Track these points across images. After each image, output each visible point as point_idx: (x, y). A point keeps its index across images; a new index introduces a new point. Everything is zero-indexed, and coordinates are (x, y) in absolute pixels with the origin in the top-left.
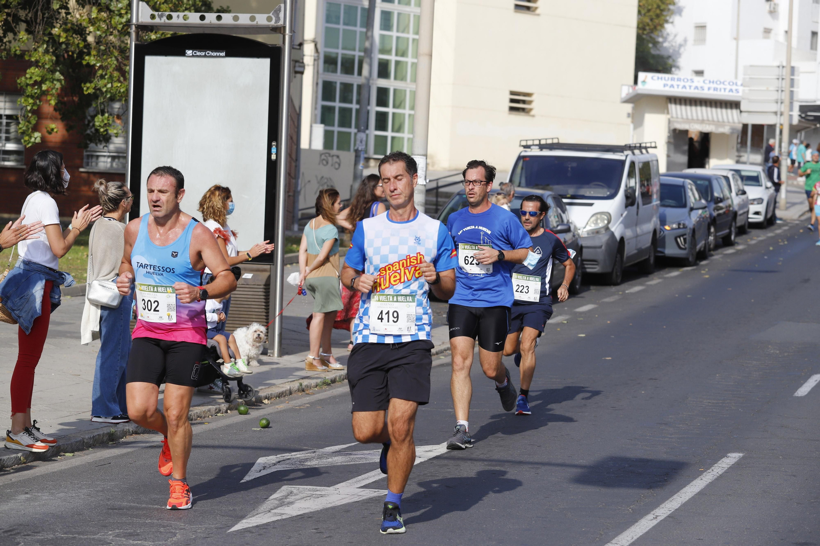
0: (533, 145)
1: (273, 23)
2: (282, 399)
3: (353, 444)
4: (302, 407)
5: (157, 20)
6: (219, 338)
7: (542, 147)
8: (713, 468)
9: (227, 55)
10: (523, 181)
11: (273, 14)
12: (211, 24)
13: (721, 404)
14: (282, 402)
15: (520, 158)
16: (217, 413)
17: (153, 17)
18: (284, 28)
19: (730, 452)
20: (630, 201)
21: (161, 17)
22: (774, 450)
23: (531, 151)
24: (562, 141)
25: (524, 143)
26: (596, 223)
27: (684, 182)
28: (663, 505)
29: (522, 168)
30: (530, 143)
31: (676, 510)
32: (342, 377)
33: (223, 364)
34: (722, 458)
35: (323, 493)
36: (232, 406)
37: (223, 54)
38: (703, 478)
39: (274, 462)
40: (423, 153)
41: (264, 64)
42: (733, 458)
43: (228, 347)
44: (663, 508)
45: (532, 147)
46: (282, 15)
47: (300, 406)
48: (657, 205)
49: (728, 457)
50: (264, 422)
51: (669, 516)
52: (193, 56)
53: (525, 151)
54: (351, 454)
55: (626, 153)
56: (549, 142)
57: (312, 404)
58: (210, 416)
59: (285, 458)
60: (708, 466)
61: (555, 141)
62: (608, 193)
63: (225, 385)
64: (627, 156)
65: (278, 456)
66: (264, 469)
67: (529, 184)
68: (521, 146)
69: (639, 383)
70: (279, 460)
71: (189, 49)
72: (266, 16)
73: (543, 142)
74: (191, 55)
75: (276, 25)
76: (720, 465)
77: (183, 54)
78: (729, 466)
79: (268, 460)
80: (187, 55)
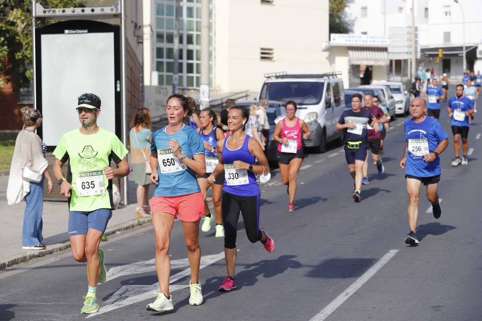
0: (272, 76)
1: (114, 12)
2: (128, 230)
4: (139, 235)
5: (47, 14)
7: (277, 77)
8: (381, 260)
9: (89, 32)
11: (114, 7)
12: (78, 14)
13: (384, 220)
14: (127, 233)
15: (265, 84)
17: (45, 12)
18: (121, 14)
19: (390, 249)
20: (328, 105)
21: (49, 11)
23: (271, 80)
24: (289, 73)
25: (267, 76)
26: (310, 119)
28: (351, 286)
29: (267, 90)
30: (270, 75)
31: (359, 288)
34: (386, 254)
35: (147, 289)
37: (86, 31)
38: (375, 267)
39: (119, 270)
40: (207, 83)
41: (110, 36)
44: (351, 288)
45: (272, 78)
46: (119, 7)
47: (138, 234)
48: (343, 107)
49: (389, 252)
51: (355, 293)
52: (69, 33)
53: (268, 80)
55: (326, 78)
56: (281, 74)
57: (145, 233)
59: (126, 267)
60: (378, 259)
61: (285, 74)
62: (316, 101)
64: (325, 80)
65: (122, 266)
66: (113, 275)
67: (271, 98)
68: (265, 77)
69: (336, 210)
70: (122, 269)
71: (66, 29)
72: (110, 8)
73: (278, 74)
74: (68, 33)
75: (116, 13)
76: (385, 258)
77: (63, 32)
78: (390, 258)
79: (116, 270)
80: (65, 33)
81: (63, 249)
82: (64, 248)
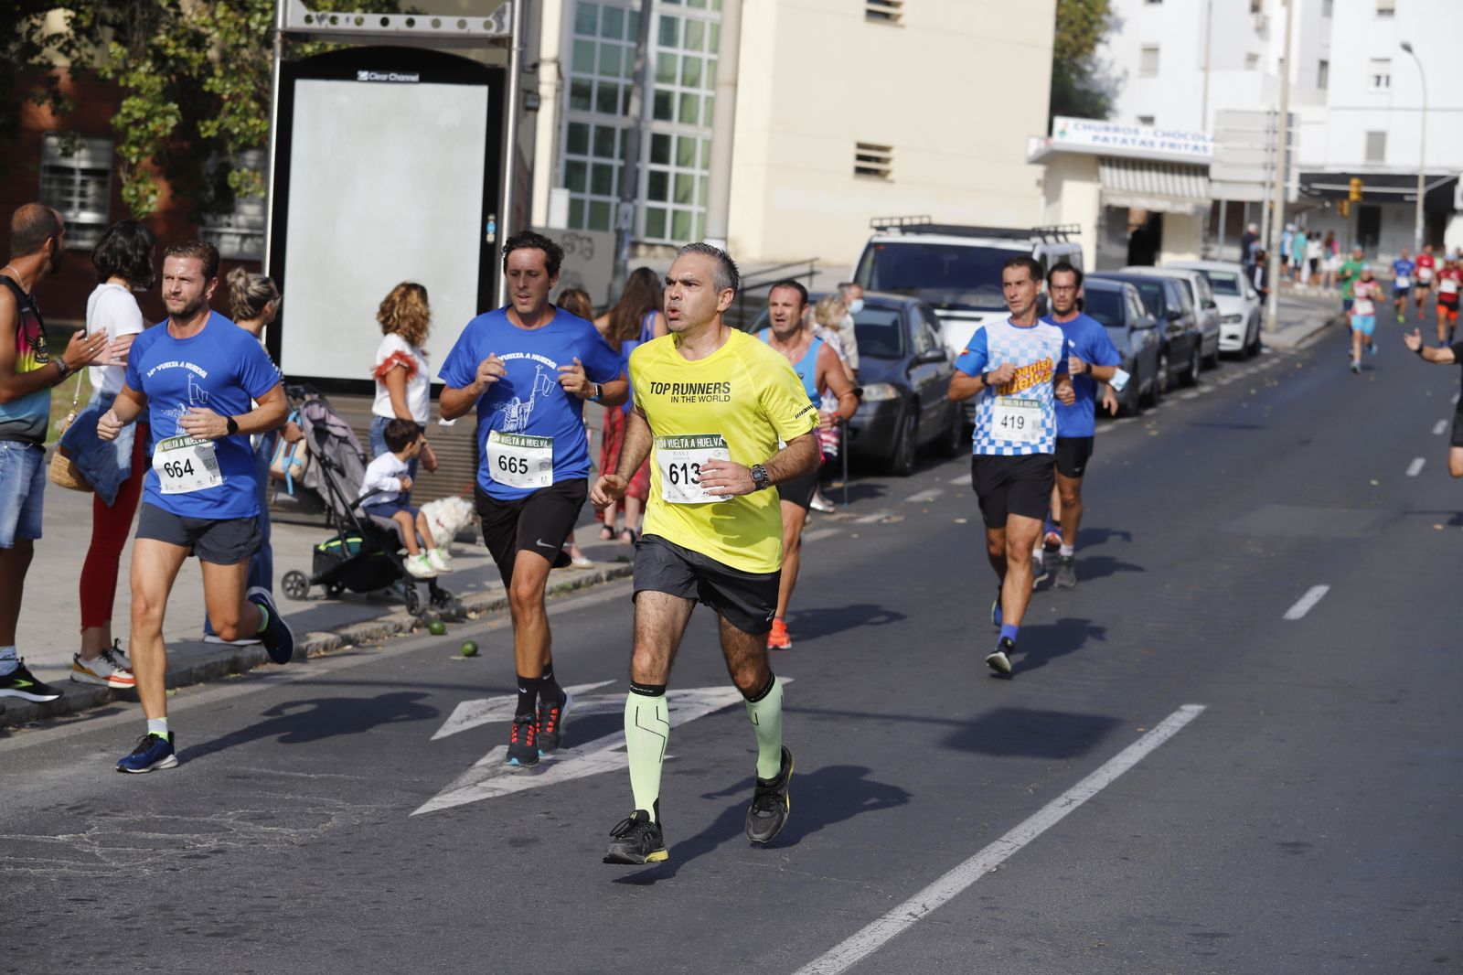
0: (892, 226)
1: (493, 31)
2: (498, 612)
3: (606, 683)
5: (315, 25)
6: (402, 517)
7: (904, 229)
8: (1158, 727)
9: (423, 80)
10: (875, 282)
11: (494, 18)
12: (397, 32)
13: (1171, 630)
14: (497, 617)
15: (871, 246)
16: (397, 632)
17: (308, 19)
18: (510, 39)
19: (1186, 704)
21: (321, 19)
22: (1251, 700)
23: (888, 236)
24: (938, 219)
25: (877, 223)
27: (1121, 288)
28: (1080, 784)
29: (874, 262)
30: (886, 223)
31: (1101, 791)
32: (591, 580)
33: (407, 556)
34: (1172, 712)
36: (423, 623)
37: (416, 78)
38: (1143, 743)
39: (484, 709)
40: (721, 235)
41: (481, 93)
42: (1189, 712)
43: (416, 531)
44: (1081, 788)
45: (890, 230)
46: (507, 19)
49: (1181, 711)
50: (469, 647)
51: (1090, 801)
52: (369, 81)
53: (879, 236)
54: (602, 699)
56: (916, 221)
58: (386, 638)
59: (500, 703)
60: (1151, 724)
61: (925, 221)
63: (410, 590)
64: (1034, 246)
65: (491, 699)
66: (468, 720)
67: (884, 287)
68: (872, 227)
72: (482, 20)
73: (906, 222)
74: (366, 79)
75: (498, 34)
76: (1169, 724)
77: (353, 77)
78: (1182, 725)
79: (474, 707)
80: (359, 79)
81: (332, 646)
82: (335, 645)
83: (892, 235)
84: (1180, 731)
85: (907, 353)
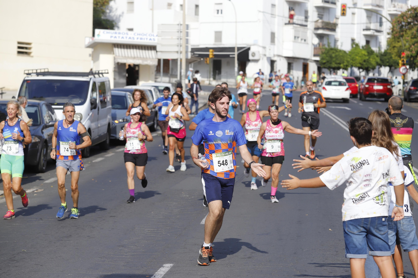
0: (33, 73)
7: (38, 74)
8: (155, 275)
10: (27, 95)
13: (156, 231)
15: (24, 81)
19: (165, 263)
20: (93, 106)
22: (192, 260)
23: (31, 77)
24: (51, 70)
25: (27, 72)
27: (125, 94)
29: (26, 87)
30: (30, 72)
34: (160, 268)
42: (167, 267)
45: (32, 74)
48: (109, 108)
49: (163, 267)
53: (28, 77)
55: (90, 77)
56: (43, 71)
61: (46, 70)
62: (80, 102)
64: (91, 79)
67: (31, 98)
68: (25, 73)
69: (104, 220)
73: (39, 71)
76: (159, 273)
78: (165, 273)
83: (33, 76)
84: (164, 276)
85: (41, 123)
